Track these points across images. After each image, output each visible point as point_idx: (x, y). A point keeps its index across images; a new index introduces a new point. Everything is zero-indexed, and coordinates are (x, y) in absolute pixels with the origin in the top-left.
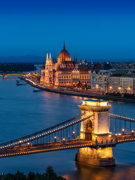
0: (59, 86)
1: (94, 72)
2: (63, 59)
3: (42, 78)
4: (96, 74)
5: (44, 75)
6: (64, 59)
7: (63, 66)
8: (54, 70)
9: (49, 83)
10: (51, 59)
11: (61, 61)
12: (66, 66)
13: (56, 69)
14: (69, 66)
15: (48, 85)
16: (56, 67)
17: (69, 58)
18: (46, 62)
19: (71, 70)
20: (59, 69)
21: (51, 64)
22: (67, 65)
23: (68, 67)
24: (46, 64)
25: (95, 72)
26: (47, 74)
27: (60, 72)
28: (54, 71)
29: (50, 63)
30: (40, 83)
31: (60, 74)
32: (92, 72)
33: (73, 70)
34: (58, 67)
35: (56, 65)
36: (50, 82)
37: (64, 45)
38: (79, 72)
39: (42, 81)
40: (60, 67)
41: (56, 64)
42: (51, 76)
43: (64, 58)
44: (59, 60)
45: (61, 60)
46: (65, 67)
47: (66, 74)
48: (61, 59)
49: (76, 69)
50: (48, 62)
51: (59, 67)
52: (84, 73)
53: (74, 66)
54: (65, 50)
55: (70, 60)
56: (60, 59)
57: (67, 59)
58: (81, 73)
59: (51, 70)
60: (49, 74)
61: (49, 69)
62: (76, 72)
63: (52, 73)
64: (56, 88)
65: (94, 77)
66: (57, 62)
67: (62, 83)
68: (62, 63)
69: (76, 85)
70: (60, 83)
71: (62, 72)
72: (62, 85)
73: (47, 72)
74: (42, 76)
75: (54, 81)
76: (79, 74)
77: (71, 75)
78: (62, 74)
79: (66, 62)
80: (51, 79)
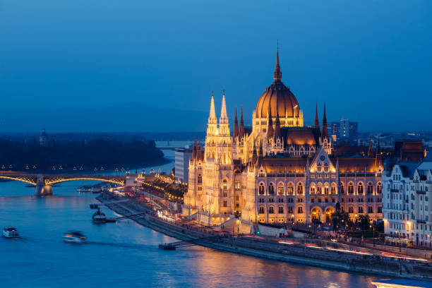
0: (257, 225)
1: (397, 171)
2: (274, 119)
3: (191, 192)
4: (402, 178)
5: (200, 181)
6: (278, 122)
7: (274, 148)
8: (237, 163)
9: (217, 212)
10: (227, 121)
11: (267, 127)
12: (286, 146)
13: (244, 158)
14: (297, 147)
15: (217, 221)
16: (245, 149)
17: (297, 117)
18: (209, 131)
19: (305, 161)
20: (260, 159)
21: (229, 140)
22: (289, 142)
23: (292, 150)
24: (208, 140)
25: (400, 173)
27: (262, 168)
28: (239, 167)
29: (224, 136)
31: (262, 176)
32: (389, 169)
33: (311, 160)
34: (255, 152)
35: (245, 143)
36: (224, 209)
37: (278, 66)
38: (334, 170)
39: (192, 202)
40: (261, 152)
41: (246, 139)
43: (278, 117)
44: (259, 126)
45: (263, 123)
46: (282, 150)
48: (267, 120)
49: (323, 158)
50: (217, 131)
51: (258, 150)
52: (353, 175)
53: (317, 145)
54: (282, 84)
55: (301, 124)
56: (260, 120)
57: (287, 120)
58: (343, 175)
59: (228, 162)
60: (221, 176)
61: (219, 159)
62: (323, 169)
63: (232, 173)
64: (247, 230)
65: (397, 191)
66: (248, 131)
67: (271, 211)
68: (270, 136)
69: (323, 220)
70: (261, 211)
71: (269, 171)
72: (271, 220)
73: (209, 171)
74: (191, 187)
75: (238, 205)
76: (334, 177)
77: (303, 181)
78: (269, 176)
79: (283, 134)
80: (225, 195)
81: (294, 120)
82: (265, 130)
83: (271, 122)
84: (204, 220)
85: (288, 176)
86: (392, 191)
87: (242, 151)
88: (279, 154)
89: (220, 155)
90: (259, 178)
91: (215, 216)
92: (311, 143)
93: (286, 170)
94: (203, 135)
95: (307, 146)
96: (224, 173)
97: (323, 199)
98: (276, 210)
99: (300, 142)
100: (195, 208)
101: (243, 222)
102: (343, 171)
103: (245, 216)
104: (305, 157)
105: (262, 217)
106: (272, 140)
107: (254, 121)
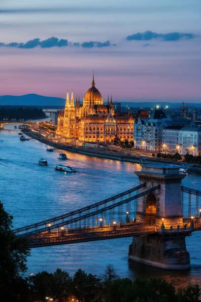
0: (85, 142)
1: (139, 122)
3: (58, 129)
4: (142, 125)
5: (62, 125)
6: (93, 102)
7: (92, 112)
8: (77, 118)
9: (69, 137)
10: (73, 101)
12: (96, 112)
13: (79, 116)
14: (101, 112)
15: (69, 141)
16: (80, 113)
17: (101, 101)
18: (66, 106)
19: (104, 118)
20: (86, 117)
21: (74, 109)
22: (98, 110)
23: (99, 113)
24: (66, 109)
25: (141, 123)
26: (66, 123)
27: (87, 120)
28: (78, 120)
29: (72, 107)
30: (56, 137)
31: (87, 123)
32: (136, 122)
33: (106, 117)
34: (84, 114)
35: (80, 111)
36: (71, 136)
37: (93, 81)
38: (115, 121)
39: (59, 133)
40: (87, 114)
41: (81, 109)
42: (72, 127)
43: (93, 100)
44: (85, 104)
45: (88, 103)
46: (95, 114)
47: (96, 125)
48: (89, 102)
49: (111, 117)
50: (69, 106)
52: (122, 124)
53: (108, 112)
54: (95, 88)
55: (102, 104)
56: (86, 102)
57: (97, 102)
58: (118, 124)
59: (74, 117)
60: (71, 123)
61: (70, 117)
62: (111, 121)
63: (75, 122)
64: (81, 144)
65: (139, 130)
66: (81, 106)
67: (90, 137)
68: (90, 107)
69: (110, 141)
70: (87, 137)
71: (90, 121)
72: (90, 141)
73: (66, 121)
74: (59, 127)
75: (77, 135)
76: (115, 124)
77: (103, 126)
78: (90, 123)
79: (96, 107)
80: (72, 130)
81: (99, 102)
82: (88, 106)
83: (90, 102)
84: (64, 140)
85: (97, 123)
86: (138, 130)
87: (79, 114)
88: (94, 115)
89: (71, 115)
90: (86, 124)
91: (68, 139)
92: (106, 111)
93: (96, 121)
94: (64, 107)
95: (104, 112)
96: (72, 122)
97: (110, 133)
98: (92, 137)
99: (102, 111)
100: (60, 135)
101: (80, 141)
102: (118, 122)
103: (80, 139)
104: (104, 116)
105: (87, 140)
106: (91, 109)
107: (84, 102)
